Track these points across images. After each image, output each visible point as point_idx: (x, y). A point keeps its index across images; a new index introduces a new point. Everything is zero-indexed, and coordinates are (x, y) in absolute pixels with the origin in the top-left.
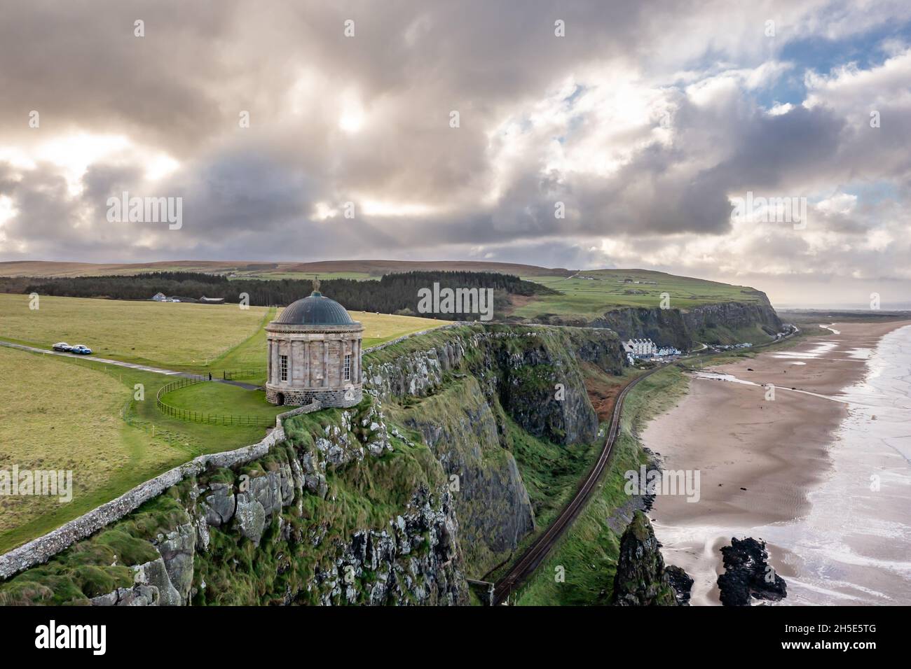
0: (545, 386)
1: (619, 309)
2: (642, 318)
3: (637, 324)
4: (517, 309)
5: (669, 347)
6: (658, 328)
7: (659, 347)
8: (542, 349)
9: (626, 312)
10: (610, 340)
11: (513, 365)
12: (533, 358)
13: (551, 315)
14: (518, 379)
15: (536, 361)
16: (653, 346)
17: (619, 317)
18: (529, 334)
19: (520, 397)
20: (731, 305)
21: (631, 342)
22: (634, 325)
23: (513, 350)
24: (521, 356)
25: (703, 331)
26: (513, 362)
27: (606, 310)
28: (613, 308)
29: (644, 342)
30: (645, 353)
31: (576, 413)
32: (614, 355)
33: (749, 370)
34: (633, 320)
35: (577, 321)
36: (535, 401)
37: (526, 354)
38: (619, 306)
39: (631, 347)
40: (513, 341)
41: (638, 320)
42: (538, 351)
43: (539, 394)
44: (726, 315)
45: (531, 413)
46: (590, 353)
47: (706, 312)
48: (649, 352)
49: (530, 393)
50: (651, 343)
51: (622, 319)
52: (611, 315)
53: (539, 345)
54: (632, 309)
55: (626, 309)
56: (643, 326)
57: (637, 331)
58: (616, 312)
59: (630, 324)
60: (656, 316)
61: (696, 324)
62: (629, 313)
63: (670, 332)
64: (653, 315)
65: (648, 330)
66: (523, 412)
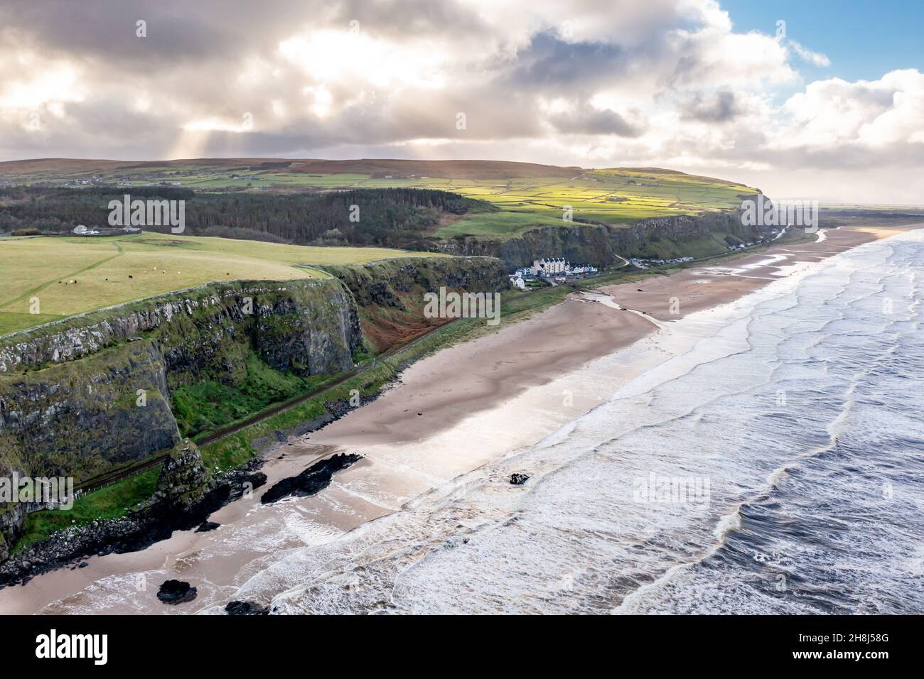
0: (288, 331)
1: (540, 228)
2: (562, 238)
3: (557, 242)
4: (440, 229)
5: (586, 266)
6: (578, 246)
7: (573, 266)
8: (290, 301)
9: (547, 232)
10: (483, 267)
11: (262, 314)
12: (282, 309)
13: (469, 235)
14: (265, 326)
15: (284, 311)
16: (566, 264)
17: (539, 236)
18: (280, 289)
19: (267, 340)
20: (681, 218)
21: (543, 262)
22: (554, 243)
23: (263, 303)
24: (270, 307)
25: (644, 245)
26: (262, 312)
27: (526, 230)
28: (533, 228)
29: (557, 261)
30: (557, 271)
31: (323, 350)
32: (486, 280)
33: (639, 290)
34: (553, 240)
35: (492, 241)
36: (280, 343)
37: (276, 306)
38: (541, 225)
39: (543, 266)
40: (264, 296)
41: (559, 239)
42: (286, 303)
43: (283, 337)
44: (674, 228)
45: (276, 351)
46: (459, 280)
47: (650, 226)
48: (562, 270)
49: (275, 337)
50: (564, 262)
51: (542, 238)
52: (530, 234)
53: (288, 298)
54: (553, 228)
55: (546, 229)
56: (563, 245)
57: (556, 249)
58: (536, 232)
59: (550, 243)
60: (577, 234)
61: (638, 238)
62: (550, 233)
63: (591, 250)
64: (574, 235)
65: (567, 248)
66: (269, 351)
